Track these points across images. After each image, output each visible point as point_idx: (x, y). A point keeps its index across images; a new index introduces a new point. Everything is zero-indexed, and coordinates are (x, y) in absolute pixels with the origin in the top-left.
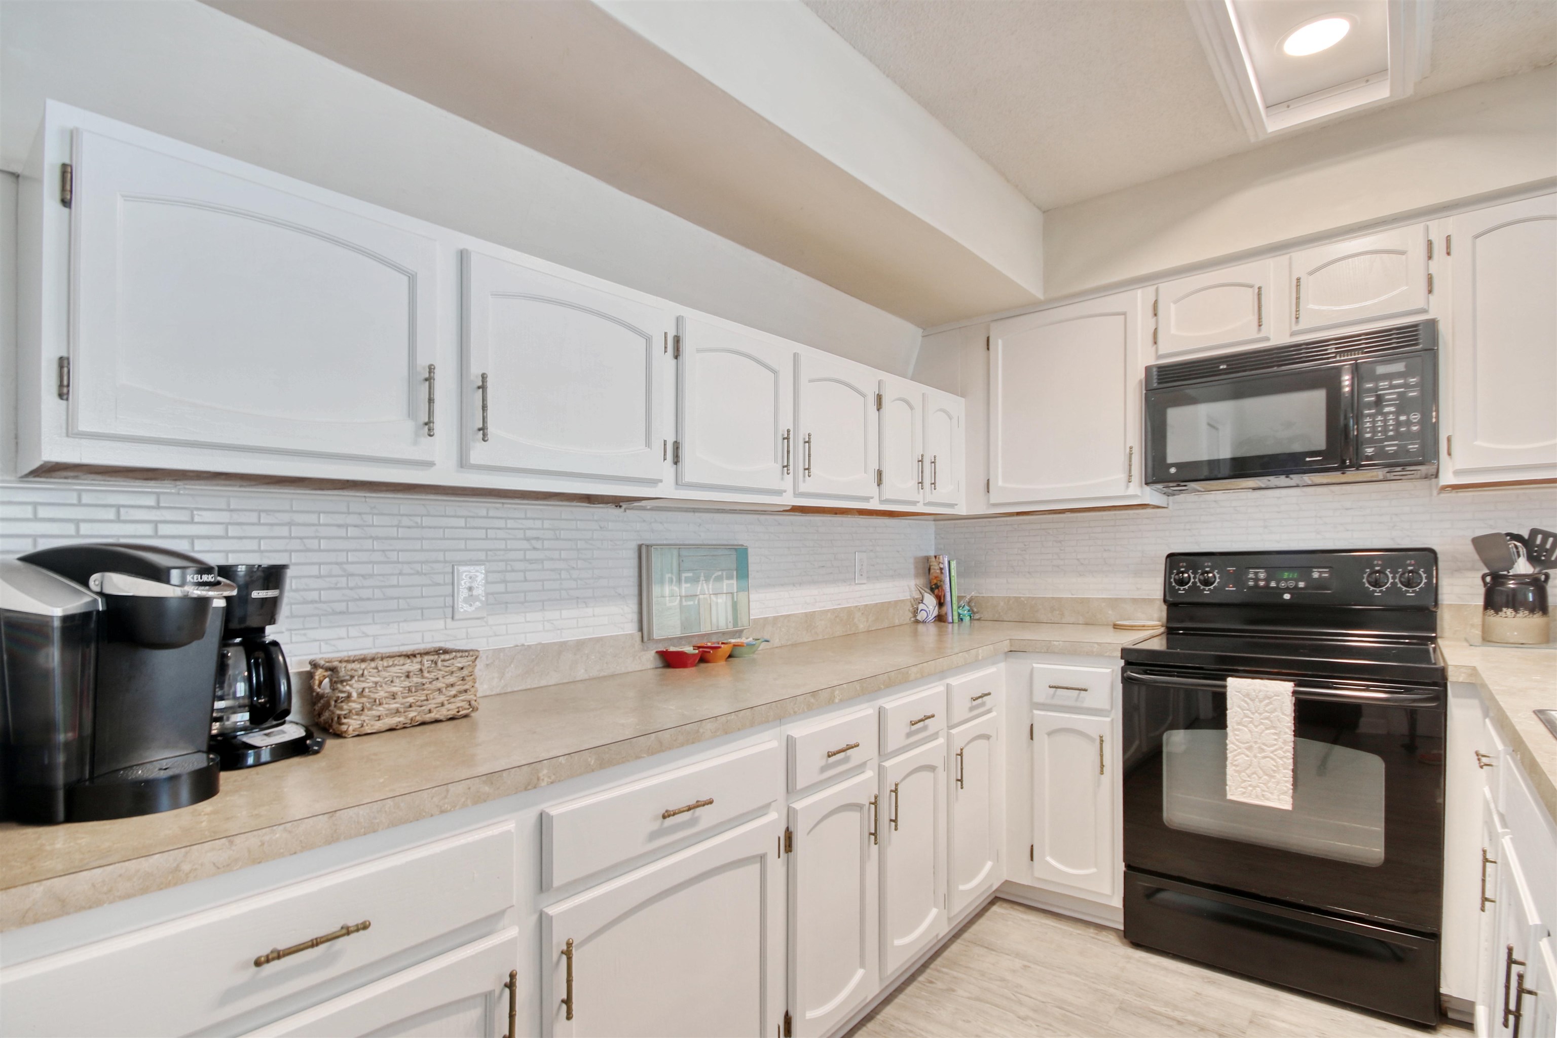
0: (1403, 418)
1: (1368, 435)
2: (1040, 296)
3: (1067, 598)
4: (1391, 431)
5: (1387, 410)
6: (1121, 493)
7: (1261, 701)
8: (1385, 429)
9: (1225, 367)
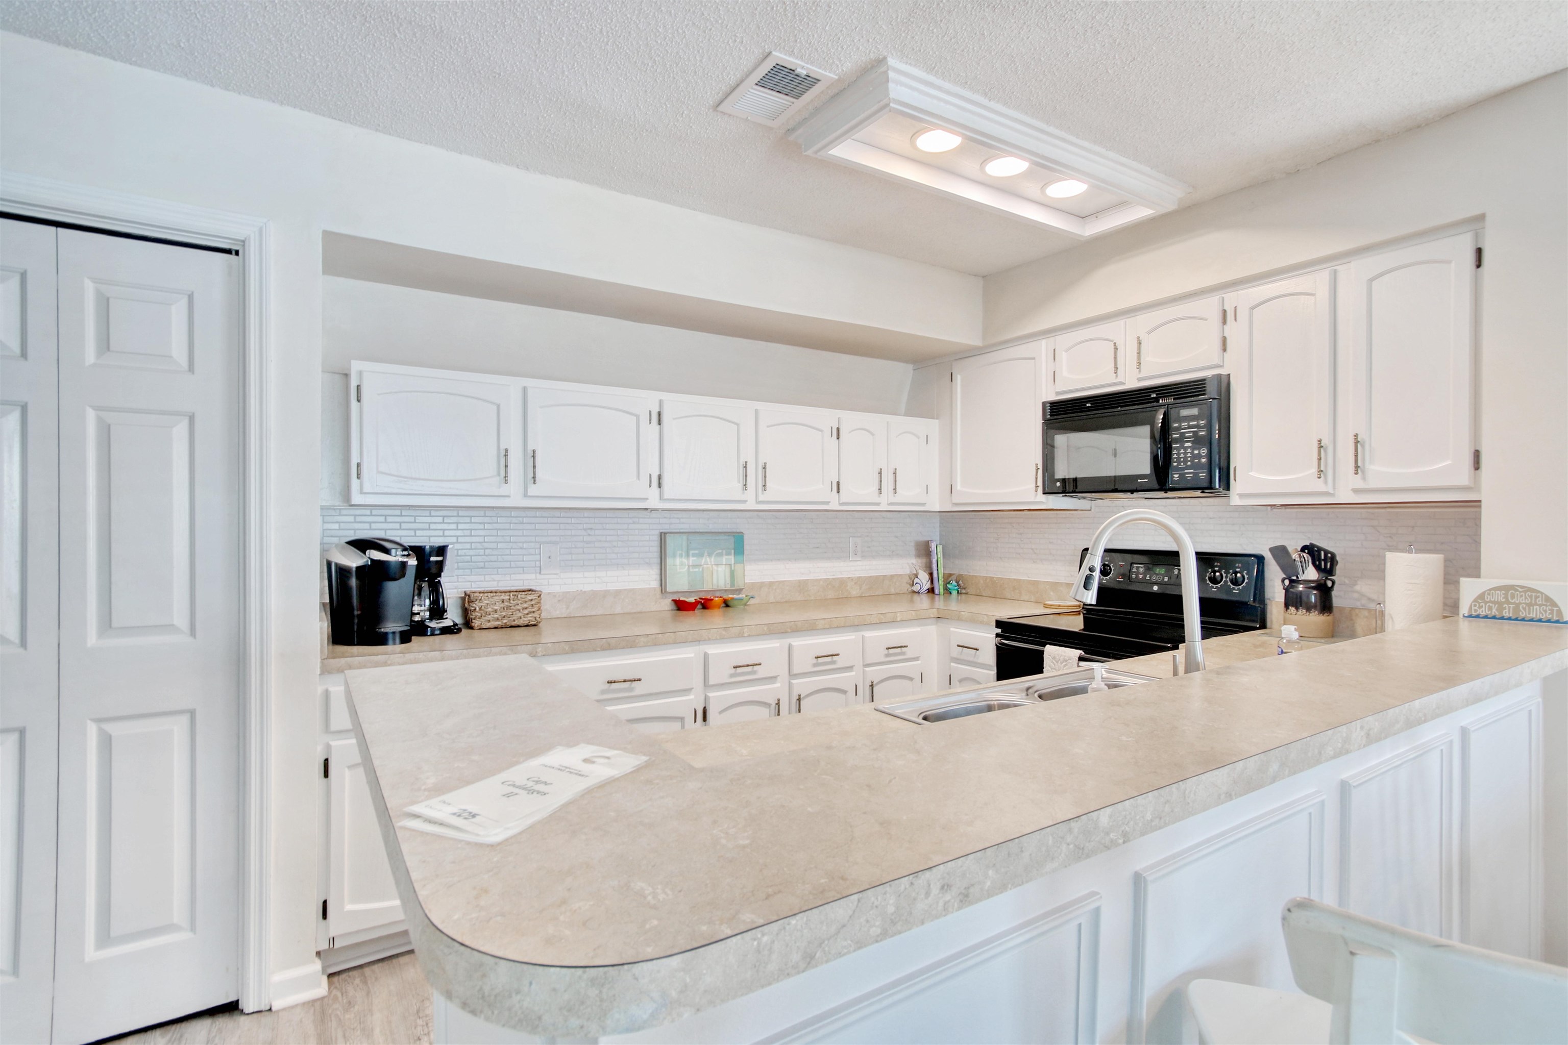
0: (1196, 452)
1: (1175, 464)
2: (981, 344)
3: (1024, 580)
4: (1189, 461)
5: (1187, 445)
6: (1032, 500)
7: (1061, 663)
8: (1185, 458)
9: (1090, 405)
